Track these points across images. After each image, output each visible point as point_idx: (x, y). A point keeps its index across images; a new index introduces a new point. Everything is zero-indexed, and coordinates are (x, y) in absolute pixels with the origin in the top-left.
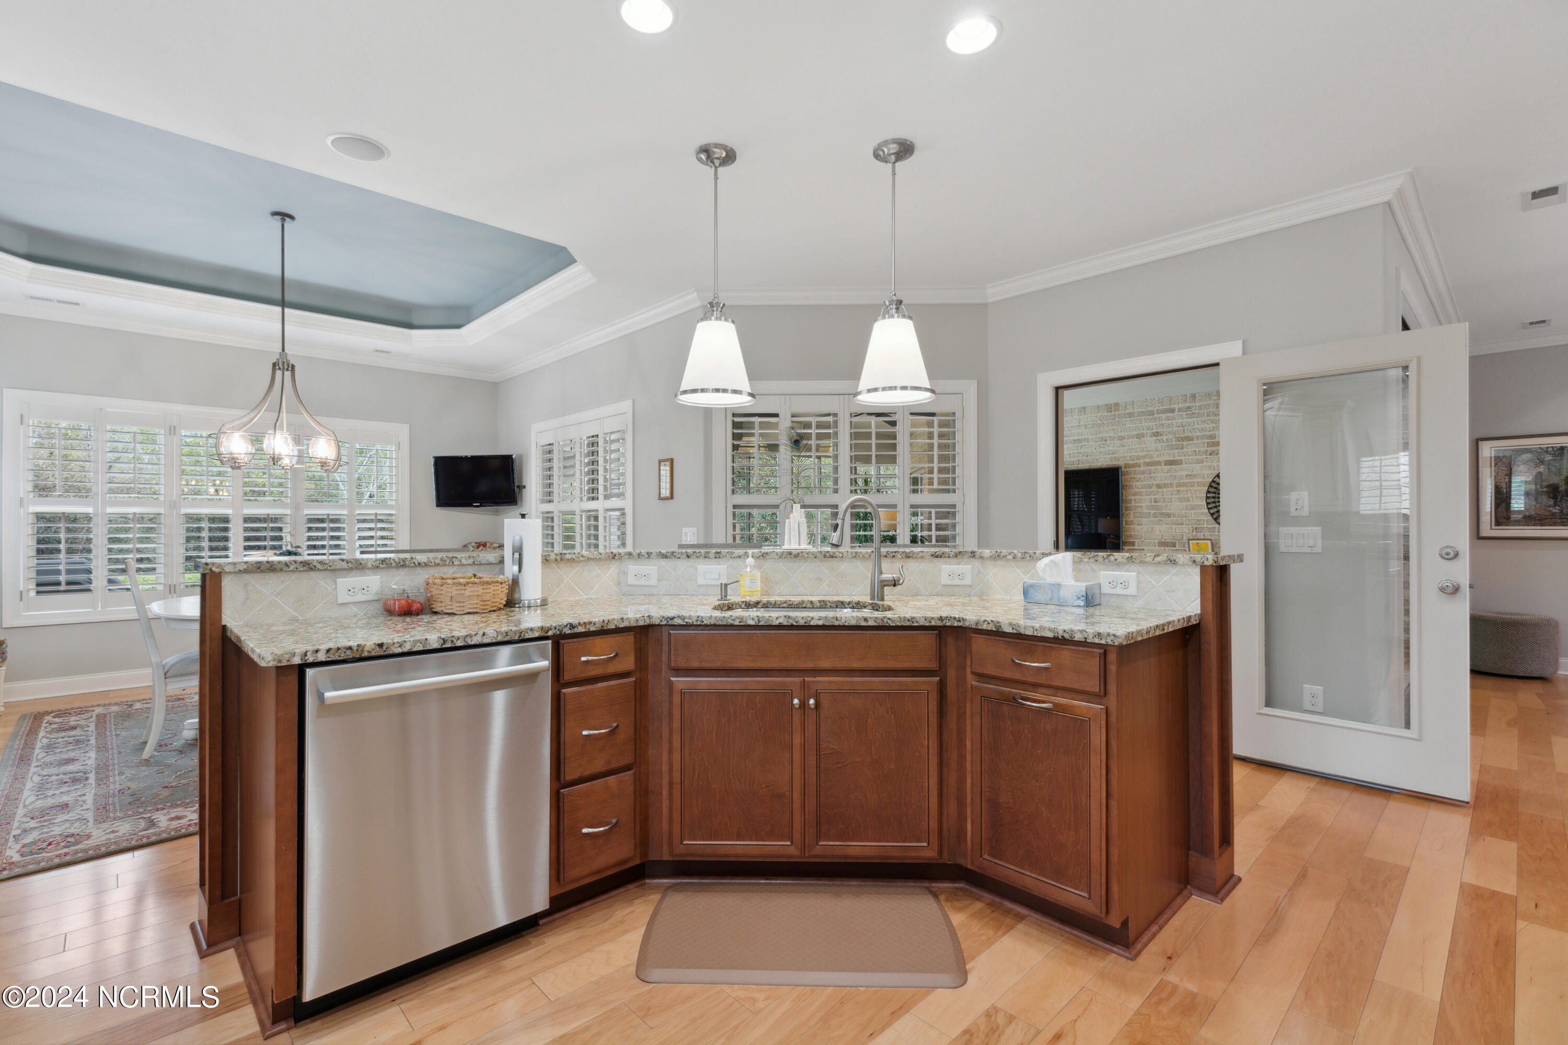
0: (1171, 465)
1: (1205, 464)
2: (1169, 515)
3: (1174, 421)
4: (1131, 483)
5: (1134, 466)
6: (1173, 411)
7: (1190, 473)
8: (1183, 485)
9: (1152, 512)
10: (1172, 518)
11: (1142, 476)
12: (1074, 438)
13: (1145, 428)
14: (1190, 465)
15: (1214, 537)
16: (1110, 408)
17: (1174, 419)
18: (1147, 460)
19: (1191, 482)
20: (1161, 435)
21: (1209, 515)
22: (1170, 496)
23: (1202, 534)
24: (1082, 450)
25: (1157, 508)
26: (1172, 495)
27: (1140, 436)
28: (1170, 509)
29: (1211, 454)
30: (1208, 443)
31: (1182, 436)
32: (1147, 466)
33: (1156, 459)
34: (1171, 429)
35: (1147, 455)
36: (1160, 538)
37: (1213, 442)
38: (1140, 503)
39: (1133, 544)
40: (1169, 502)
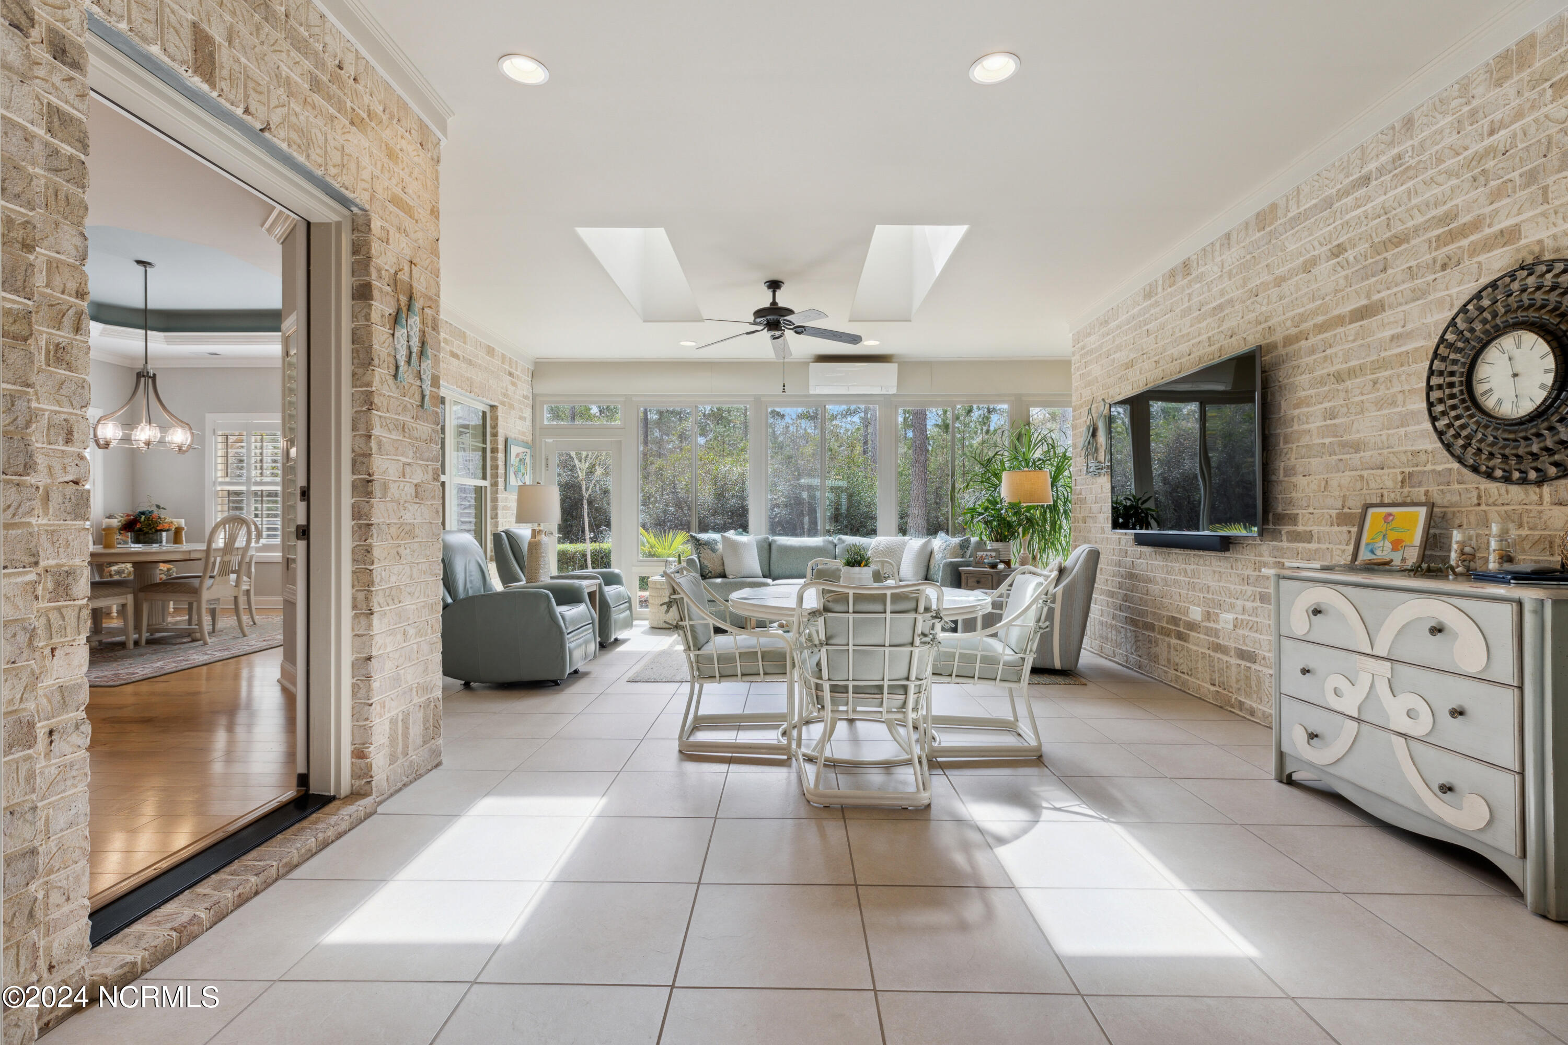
0: (1362, 319)
1: (1430, 298)
2: (1357, 447)
3: (1369, 205)
4: (1291, 380)
5: (1296, 339)
6: (1366, 180)
7: (1399, 330)
8: (1382, 364)
9: (1327, 441)
10: (1362, 454)
11: (1309, 360)
12: (1214, 304)
13: (1316, 243)
14: (1400, 309)
15: (1448, 497)
16: (1264, 219)
17: (1369, 199)
18: (1320, 319)
19: (1400, 354)
20: (1346, 250)
21: (1434, 436)
22: (1360, 398)
23: (1422, 490)
24: (1225, 326)
25: (1336, 431)
26: (1362, 394)
27: (1308, 267)
28: (1358, 431)
29: (1444, 267)
30: (1438, 237)
31: (1385, 236)
32: (1320, 333)
33: (1335, 312)
34: (1364, 228)
35: (1320, 306)
36: (1339, 504)
37: (1450, 231)
38: (1307, 423)
39: (1293, 519)
40: (1356, 414)
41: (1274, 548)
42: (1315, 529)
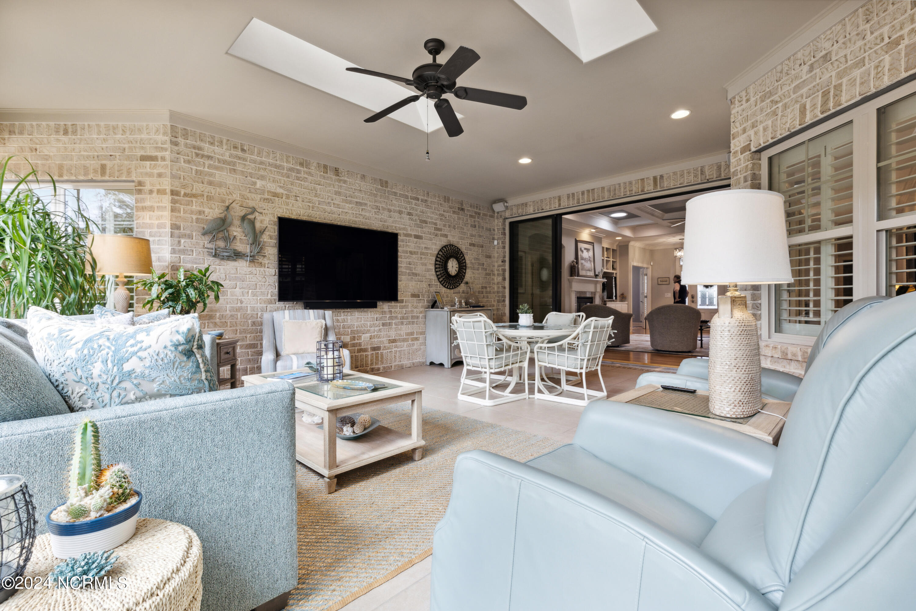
0: (417, 238)
1: (433, 241)
2: (416, 275)
3: (419, 207)
7: (426, 246)
8: (423, 254)
9: (408, 271)
10: (418, 277)
13: (403, 207)
14: (426, 241)
16: (382, 183)
18: (405, 232)
19: (427, 253)
20: (412, 216)
21: (435, 276)
22: (417, 261)
25: (410, 269)
27: (400, 212)
28: (417, 270)
29: (436, 235)
30: (434, 228)
31: (422, 219)
32: (405, 236)
33: (409, 232)
34: (417, 212)
35: (405, 228)
36: (412, 291)
40: (416, 265)
41: (389, 306)
42: (404, 299)
